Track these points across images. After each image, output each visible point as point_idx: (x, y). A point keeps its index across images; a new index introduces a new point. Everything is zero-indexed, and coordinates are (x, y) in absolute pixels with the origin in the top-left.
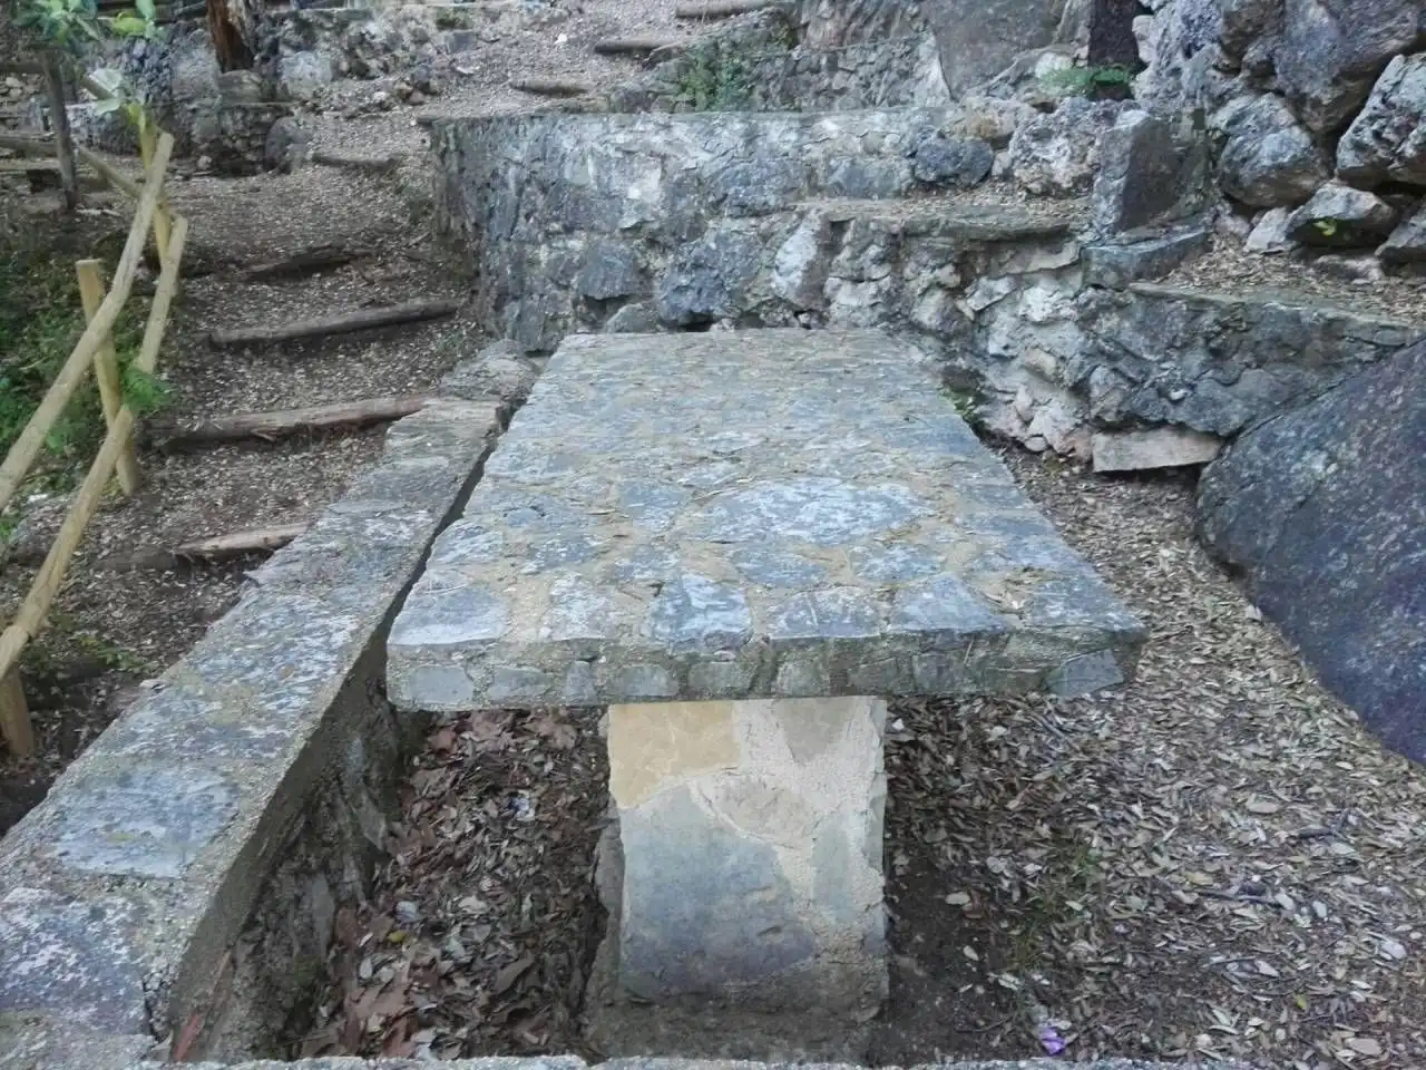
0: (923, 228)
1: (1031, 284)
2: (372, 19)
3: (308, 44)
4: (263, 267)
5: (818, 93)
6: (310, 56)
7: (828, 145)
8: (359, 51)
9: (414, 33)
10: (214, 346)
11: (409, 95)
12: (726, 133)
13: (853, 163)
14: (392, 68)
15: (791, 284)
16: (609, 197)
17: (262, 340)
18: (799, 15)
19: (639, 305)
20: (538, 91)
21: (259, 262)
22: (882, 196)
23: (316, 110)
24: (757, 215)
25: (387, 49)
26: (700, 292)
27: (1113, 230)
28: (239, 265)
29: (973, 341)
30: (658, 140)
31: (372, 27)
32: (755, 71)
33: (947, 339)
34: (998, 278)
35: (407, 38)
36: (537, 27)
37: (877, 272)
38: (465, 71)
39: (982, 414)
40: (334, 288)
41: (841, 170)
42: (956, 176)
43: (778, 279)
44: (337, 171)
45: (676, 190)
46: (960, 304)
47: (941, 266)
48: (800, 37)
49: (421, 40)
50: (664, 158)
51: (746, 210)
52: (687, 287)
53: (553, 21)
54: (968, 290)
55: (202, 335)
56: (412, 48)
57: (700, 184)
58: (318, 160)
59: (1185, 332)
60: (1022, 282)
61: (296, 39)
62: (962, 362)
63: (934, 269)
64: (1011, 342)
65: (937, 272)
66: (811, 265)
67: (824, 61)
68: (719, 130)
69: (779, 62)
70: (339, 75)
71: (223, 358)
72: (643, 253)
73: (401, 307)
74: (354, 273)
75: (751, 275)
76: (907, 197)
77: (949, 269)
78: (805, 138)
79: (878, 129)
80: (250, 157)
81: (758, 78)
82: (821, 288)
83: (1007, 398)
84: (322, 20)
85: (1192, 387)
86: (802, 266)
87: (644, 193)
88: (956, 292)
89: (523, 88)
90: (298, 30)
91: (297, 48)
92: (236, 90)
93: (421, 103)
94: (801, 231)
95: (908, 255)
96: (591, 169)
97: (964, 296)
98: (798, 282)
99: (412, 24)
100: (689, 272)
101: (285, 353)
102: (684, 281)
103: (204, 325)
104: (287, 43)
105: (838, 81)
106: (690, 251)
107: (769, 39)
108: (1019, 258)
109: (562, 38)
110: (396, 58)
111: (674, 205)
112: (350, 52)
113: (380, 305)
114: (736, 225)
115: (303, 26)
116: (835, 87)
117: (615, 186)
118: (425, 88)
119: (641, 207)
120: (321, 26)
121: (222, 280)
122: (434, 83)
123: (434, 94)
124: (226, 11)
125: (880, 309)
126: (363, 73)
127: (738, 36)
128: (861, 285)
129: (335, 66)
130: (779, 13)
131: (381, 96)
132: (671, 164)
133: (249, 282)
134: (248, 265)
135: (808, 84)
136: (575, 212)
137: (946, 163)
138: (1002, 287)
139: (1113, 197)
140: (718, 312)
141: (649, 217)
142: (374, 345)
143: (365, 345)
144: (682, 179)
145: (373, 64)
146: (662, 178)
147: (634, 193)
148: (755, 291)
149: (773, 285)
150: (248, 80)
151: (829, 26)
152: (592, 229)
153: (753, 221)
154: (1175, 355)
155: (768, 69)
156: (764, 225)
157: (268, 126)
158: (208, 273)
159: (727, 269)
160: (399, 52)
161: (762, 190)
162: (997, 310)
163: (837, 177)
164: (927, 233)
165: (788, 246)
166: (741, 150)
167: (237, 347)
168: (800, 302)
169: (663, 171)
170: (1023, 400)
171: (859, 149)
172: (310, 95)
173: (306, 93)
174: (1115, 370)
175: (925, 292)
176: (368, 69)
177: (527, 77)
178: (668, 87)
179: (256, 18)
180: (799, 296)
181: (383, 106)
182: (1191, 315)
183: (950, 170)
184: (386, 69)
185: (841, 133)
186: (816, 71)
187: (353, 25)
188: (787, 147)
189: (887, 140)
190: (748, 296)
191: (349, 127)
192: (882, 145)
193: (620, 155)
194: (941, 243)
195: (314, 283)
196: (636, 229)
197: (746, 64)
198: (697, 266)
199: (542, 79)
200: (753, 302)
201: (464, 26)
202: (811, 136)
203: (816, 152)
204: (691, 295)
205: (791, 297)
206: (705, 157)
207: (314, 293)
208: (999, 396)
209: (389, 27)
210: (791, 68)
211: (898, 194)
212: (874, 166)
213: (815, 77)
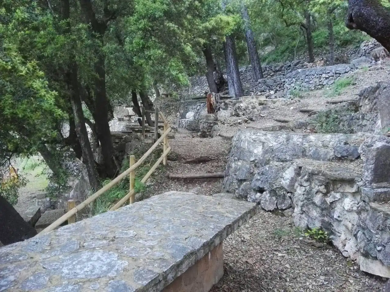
0: (316, 172)
1: (346, 197)
2: (242, 103)
3: (226, 109)
4: (190, 160)
5: (358, 126)
6: (225, 111)
7: (311, 143)
8: (238, 110)
9: (252, 106)
10: (168, 177)
11: (247, 121)
12: (281, 138)
13: (316, 149)
14: (245, 114)
15: (286, 183)
16: (250, 152)
17: (180, 178)
18: (359, 103)
19: (249, 183)
20: (280, 121)
21: (189, 159)
22: (323, 160)
23: (224, 124)
24: (283, 161)
25: (245, 110)
26: (262, 181)
27: (371, 182)
28: (184, 159)
29: (330, 213)
30: (263, 138)
31: (242, 105)
32: (341, 119)
33: (322, 210)
34: (337, 193)
35: (250, 107)
36: (286, 105)
37: (305, 184)
38: (263, 116)
39: (332, 239)
40: (203, 167)
41: (312, 151)
42: (347, 156)
43: (283, 181)
44: (222, 138)
45: (266, 152)
46: (326, 199)
47: (321, 185)
48: (359, 109)
49: (254, 108)
50: (264, 143)
51: (279, 160)
52: (259, 180)
53: (291, 104)
54: (328, 195)
55: (167, 175)
56: (251, 110)
57: (273, 151)
58: (219, 135)
59: (383, 225)
60: (344, 195)
61: (224, 107)
62: (326, 219)
63: (319, 186)
64: (340, 215)
65: (320, 187)
66: (292, 178)
67: (361, 117)
68: (279, 137)
69: (348, 116)
70: (232, 115)
71: (169, 181)
72: (253, 168)
73: (215, 174)
74: (210, 164)
75: (276, 178)
76: (332, 161)
77: (323, 187)
78: (304, 141)
79: (328, 140)
80: (208, 133)
81: (342, 120)
82: (294, 186)
83: (339, 235)
84: (230, 103)
85: (384, 247)
86: (290, 178)
87: (258, 152)
88: (325, 195)
89: (276, 120)
90: (224, 105)
91: (224, 109)
92: (209, 118)
93: (250, 123)
94: (291, 168)
95: (313, 180)
96: (246, 144)
97: (327, 197)
98: (288, 183)
99: (252, 104)
100: (260, 175)
101: (184, 182)
102: (259, 178)
103: (168, 172)
104: (222, 108)
105: (364, 122)
106: (261, 169)
107: (348, 110)
108: (342, 187)
109: (292, 108)
110: (247, 112)
111: (264, 156)
112: (236, 110)
113: (211, 173)
114: (277, 163)
115: (226, 104)
116: (363, 124)
117: (251, 149)
118: (251, 120)
119: (256, 155)
120: (230, 105)
121: (179, 162)
122: (254, 118)
123: (253, 121)
124: (211, 100)
125: (305, 196)
126: (238, 115)
127: (337, 109)
128: (302, 187)
129: (232, 113)
130: (352, 102)
131: (239, 121)
132: (266, 145)
133: (185, 163)
134: (186, 159)
135: (356, 123)
136: (240, 155)
137: (344, 152)
138: (338, 196)
139: (370, 171)
140: (266, 188)
141: (257, 158)
142: (206, 183)
143: (204, 182)
144: (268, 149)
145: (241, 113)
146: (263, 148)
147: (255, 151)
148: (276, 184)
149: (281, 183)
150: (212, 116)
151: (368, 107)
152: (244, 160)
153: (281, 163)
154: (380, 233)
155: (345, 118)
156: (284, 165)
157: (212, 127)
158: (177, 160)
159: (270, 176)
160: (247, 111)
161: (286, 154)
162: (337, 203)
163: (310, 153)
164: (318, 174)
165: (287, 172)
166: (285, 142)
167: (173, 179)
168: (288, 189)
169: (263, 146)
170: (343, 237)
171: (321, 145)
172: (223, 120)
173: (222, 119)
174: (364, 233)
175: (317, 193)
176: (239, 114)
177: (278, 118)
178: (313, 122)
179: (217, 102)
180: (288, 187)
181: (240, 123)
182: (384, 219)
183: (345, 154)
184: (244, 115)
185: (315, 140)
186: (358, 119)
187: (237, 104)
188: (298, 143)
189: (331, 143)
190: (274, 185)
191: (230, 128)
192: (329, 144)
193: (253, 141)
194: (321, 178)
195: (200, 165)
196: (254, 161)
197: (339, 117)
198: (263, 174)
199: (282, 118)
200: (275, 187)
201: (266, 105)
202: (306, 140)
203: (307, 145)
204: (260, 182)
205: (286, 188)
206: (275, 143)
207: (198, 168)
208: (337, 234)
209: (246, 105)
210: (351, 118)
211: (329, 160)
212: (323, 151)
213: (358, 121)
